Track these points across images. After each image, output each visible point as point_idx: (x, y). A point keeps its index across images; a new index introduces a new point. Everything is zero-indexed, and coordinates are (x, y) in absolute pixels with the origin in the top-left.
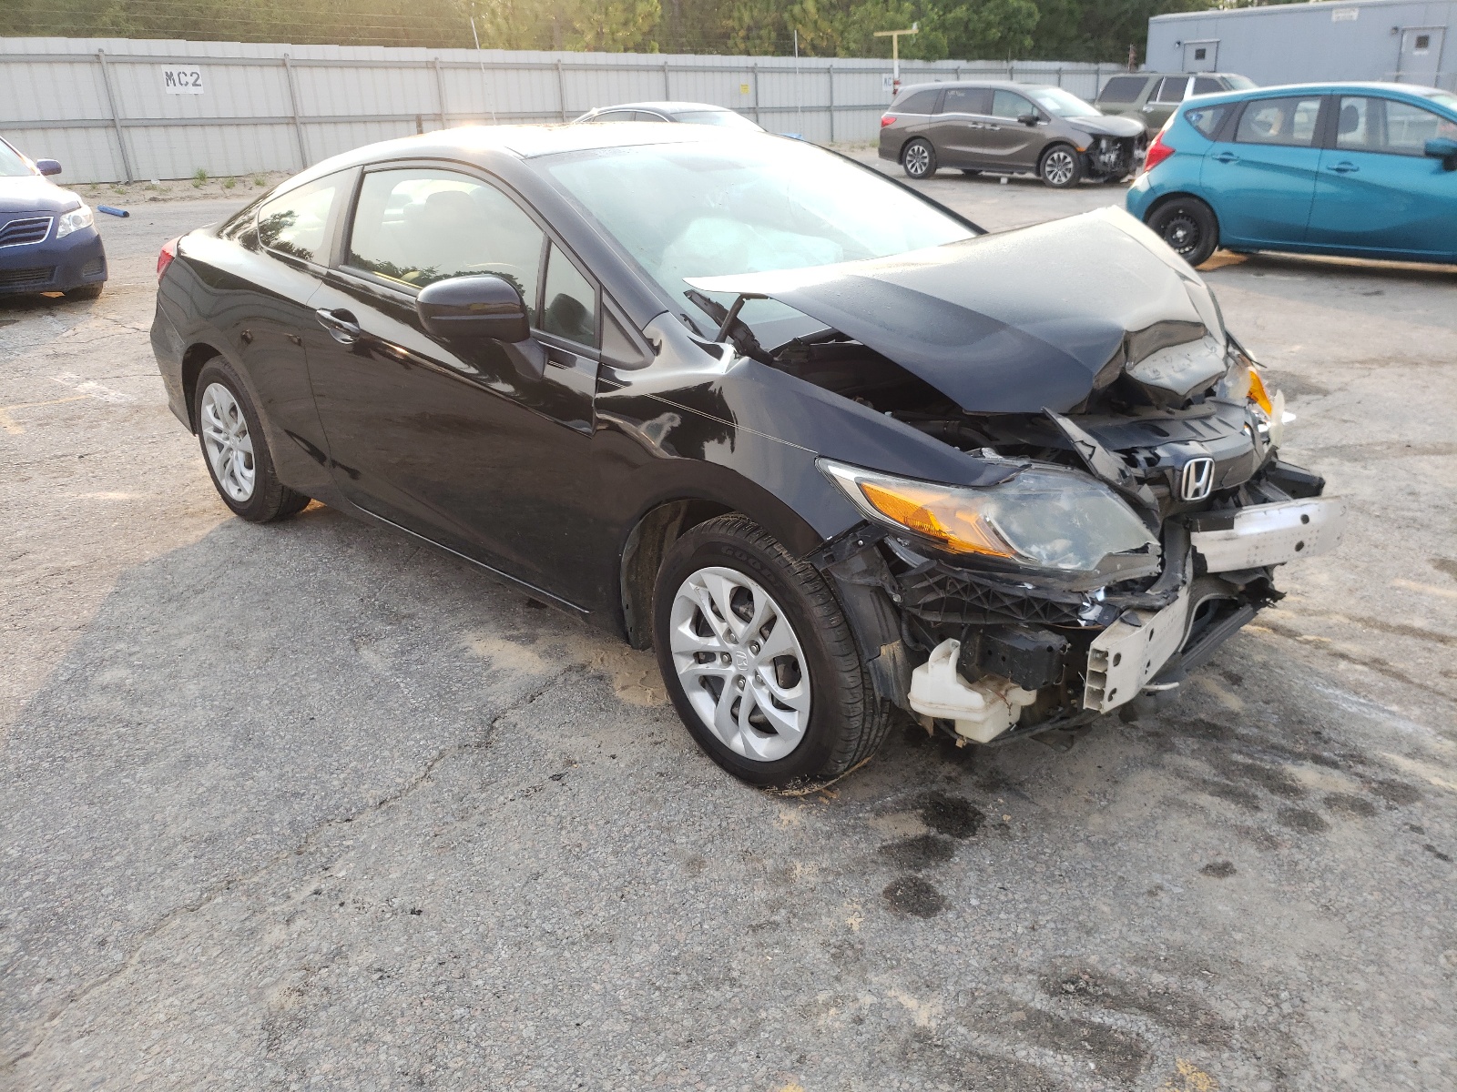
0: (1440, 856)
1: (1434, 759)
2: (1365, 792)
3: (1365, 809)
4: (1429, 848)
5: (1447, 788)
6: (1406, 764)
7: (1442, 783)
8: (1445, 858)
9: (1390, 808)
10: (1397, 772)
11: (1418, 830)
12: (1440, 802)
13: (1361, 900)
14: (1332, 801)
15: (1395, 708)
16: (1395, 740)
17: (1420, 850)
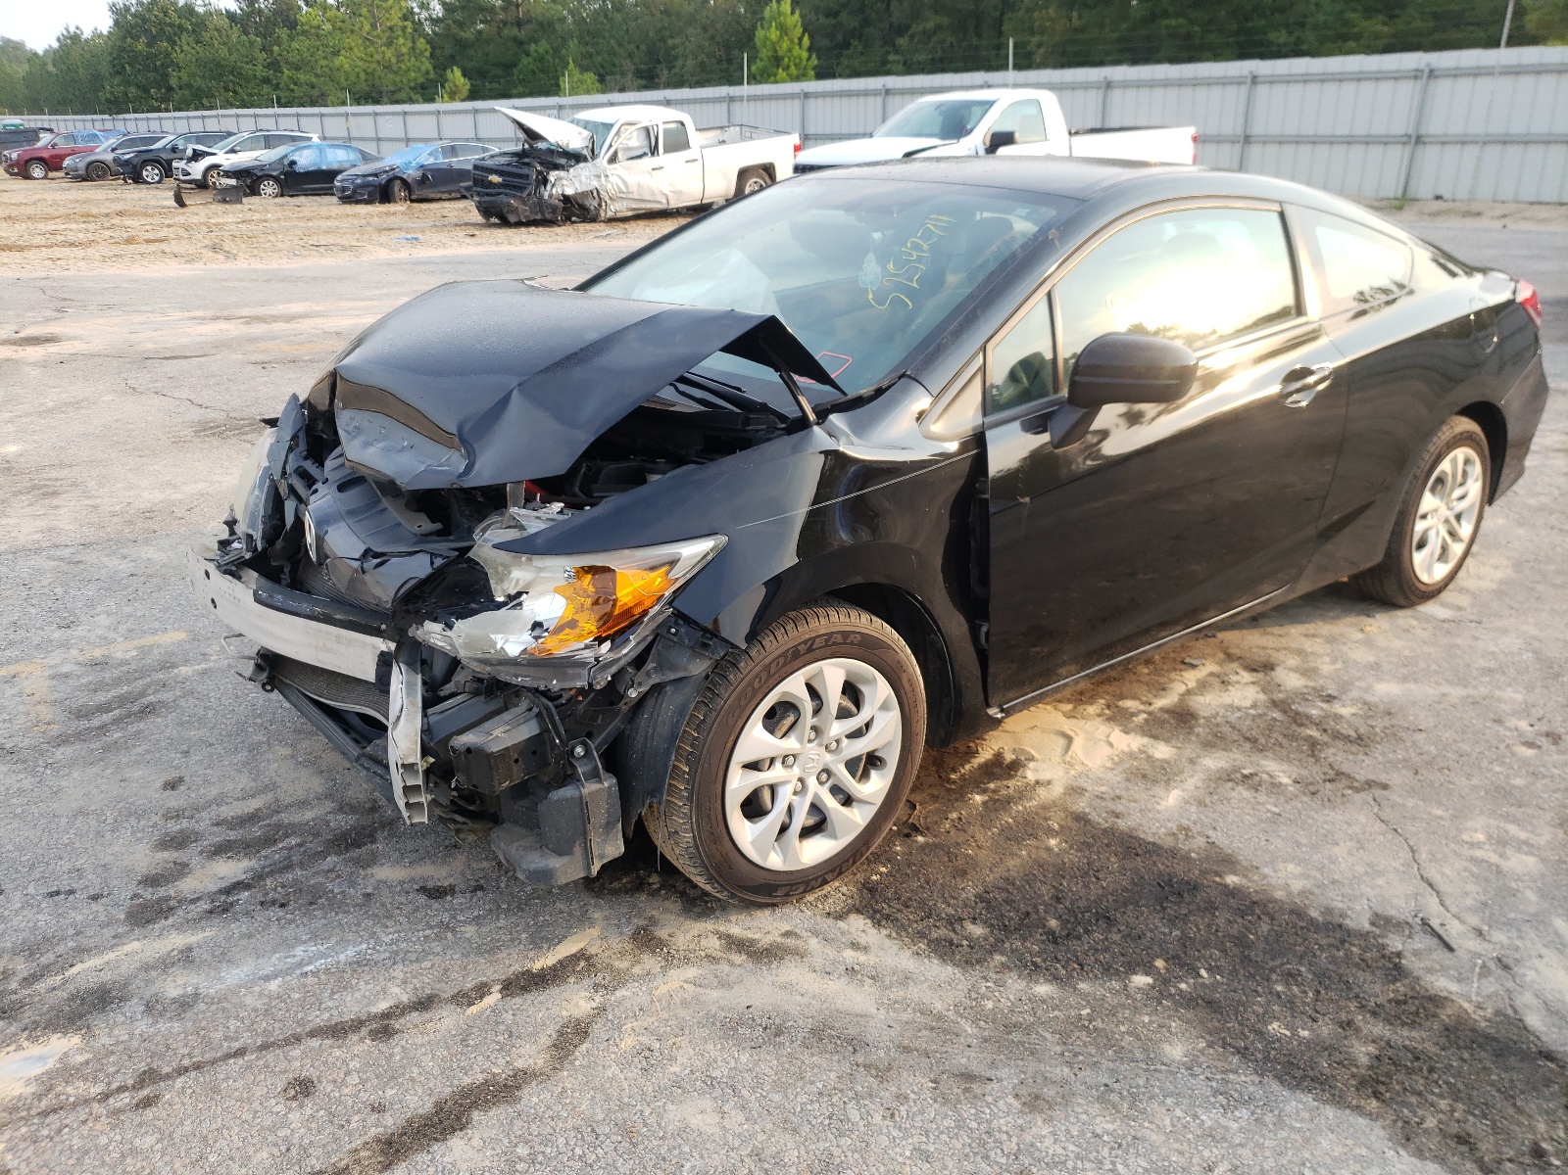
0: (57, 893)
1: (165, 965)
2: (172, 892)
3: (152, 881)
4: (72, 892)
5: (120, 948)
6: (177, 940)
7: (128, 948)
8: (51, 895)
9: (135, 896)
10: (176, 927)
11: (95, 898)
12: (108, 932)
13: (72, 831)
14: (182, 869)
15: (274, 986)
16: (222, 956)
17: (75, 885)
